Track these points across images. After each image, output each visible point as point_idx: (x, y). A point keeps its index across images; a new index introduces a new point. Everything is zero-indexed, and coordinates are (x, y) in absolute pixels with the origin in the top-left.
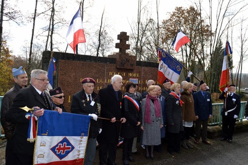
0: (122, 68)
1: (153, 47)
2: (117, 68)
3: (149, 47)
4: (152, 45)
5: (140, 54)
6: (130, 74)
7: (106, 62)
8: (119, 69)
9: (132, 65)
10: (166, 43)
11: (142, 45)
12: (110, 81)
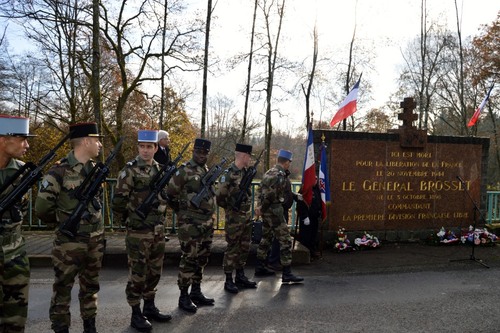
0: (408, 146)
1: (453, 94)
2: (402, 147)
3: (445, 94)
4: (451, 88)
5: (426, 111)
6: (420, 155)
7: (387, 139)
8: (404, 149)
9: (422, 142)
10: (482, 85)
11: (430, 93)
12: (392, 164)
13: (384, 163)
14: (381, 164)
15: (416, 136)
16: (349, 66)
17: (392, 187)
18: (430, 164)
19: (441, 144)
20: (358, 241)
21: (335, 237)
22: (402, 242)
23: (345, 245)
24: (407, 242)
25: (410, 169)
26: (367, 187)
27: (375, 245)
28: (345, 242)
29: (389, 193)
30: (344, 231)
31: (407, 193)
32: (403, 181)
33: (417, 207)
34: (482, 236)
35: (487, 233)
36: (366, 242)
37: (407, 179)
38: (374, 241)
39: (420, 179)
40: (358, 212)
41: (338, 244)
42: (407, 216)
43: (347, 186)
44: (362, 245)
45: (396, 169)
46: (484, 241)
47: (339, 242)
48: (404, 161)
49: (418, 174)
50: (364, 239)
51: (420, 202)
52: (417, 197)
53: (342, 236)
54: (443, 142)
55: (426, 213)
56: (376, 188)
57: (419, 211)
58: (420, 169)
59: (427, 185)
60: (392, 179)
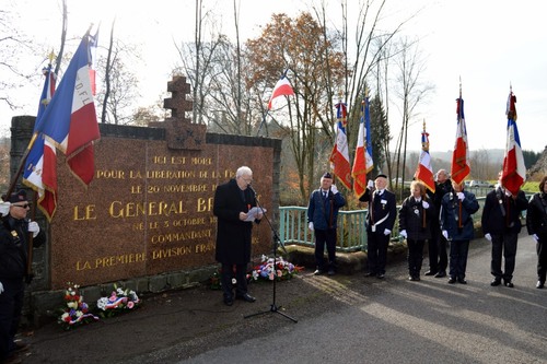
0: (179, 147)
1: (227, 97)
2: (169, 149)
3: (219, 96)
4: (224, 91)
5: (200, 112)
6: (196, 160)
7: (146, 137)
8: (173, 151)
9: (198, 142)
10: (256, 89)
11: (203, 93)
12: (155, 174)
13: (143, 173)
14: (139, 175)
15: (190, 133)
16: (110, 51)
17: (156, 209)
18: (209, 174)
19: (223, 146)
20: (103, 303)
21: (62, 302)
22: (174, 291)
23: (80, 314)
24: (182, 289)
25: (181, 181)
26: (116, 212)
27: (131, 305)
28: (80, 309)
29: (152, 219)
30: (78, 290)
31: (179, 217)
32: (172, 199)
33: (193, 235)
34: (277, 267)
35: (283, 262)
36: (116, 303)
37: (179, 196)
38: (130, 298)
39: (196, 196)
40: (101, 252)
41: (66, 315)
42: (179, 250)
43: (82, 213)
44: (110, 309)
45: (162, 182)
46: (280, 274)
47: (69, 310)
48: (173, 169)
49: (192, 188)
50: (114, 298)
51: (197, 228)
52: (193, 222)
53: (75, 299)
54: (226, 143)
55: (206, 244)
56: (132, 212)
57: (196, 241)
58: (197, 181)
59: (206, 203)
60: (157, 198)
